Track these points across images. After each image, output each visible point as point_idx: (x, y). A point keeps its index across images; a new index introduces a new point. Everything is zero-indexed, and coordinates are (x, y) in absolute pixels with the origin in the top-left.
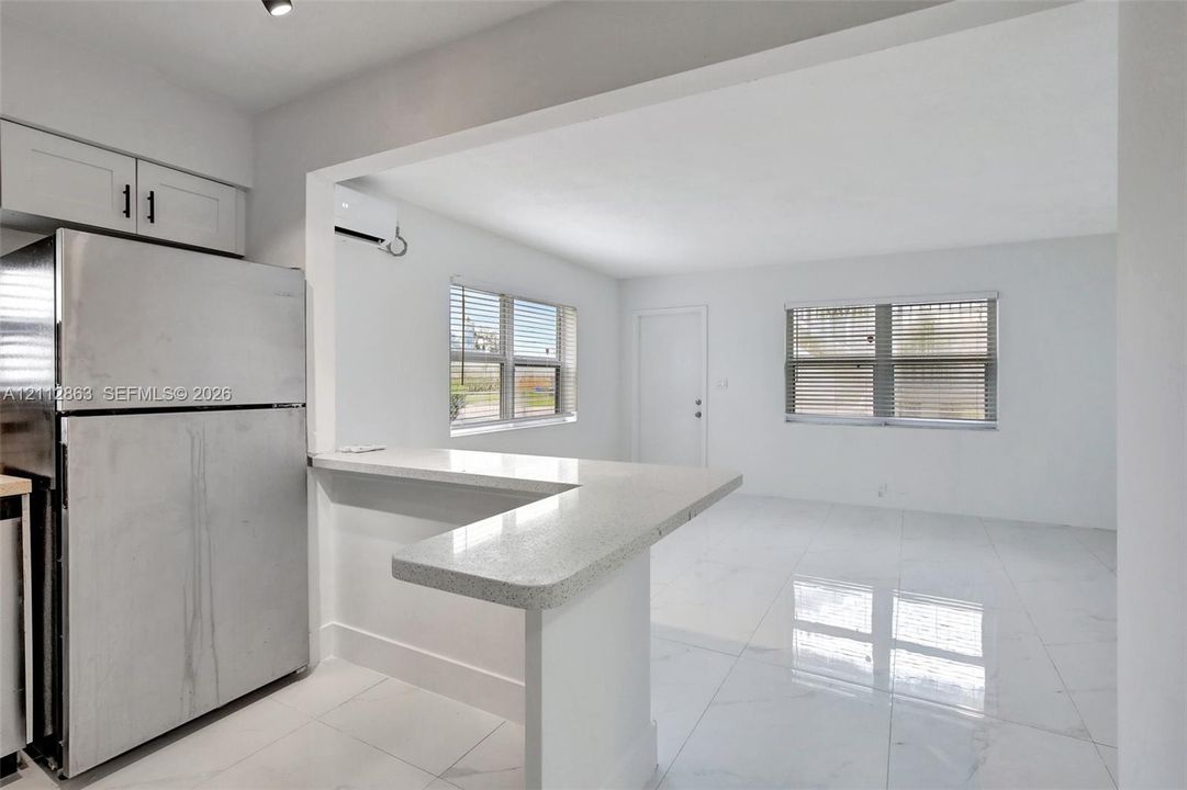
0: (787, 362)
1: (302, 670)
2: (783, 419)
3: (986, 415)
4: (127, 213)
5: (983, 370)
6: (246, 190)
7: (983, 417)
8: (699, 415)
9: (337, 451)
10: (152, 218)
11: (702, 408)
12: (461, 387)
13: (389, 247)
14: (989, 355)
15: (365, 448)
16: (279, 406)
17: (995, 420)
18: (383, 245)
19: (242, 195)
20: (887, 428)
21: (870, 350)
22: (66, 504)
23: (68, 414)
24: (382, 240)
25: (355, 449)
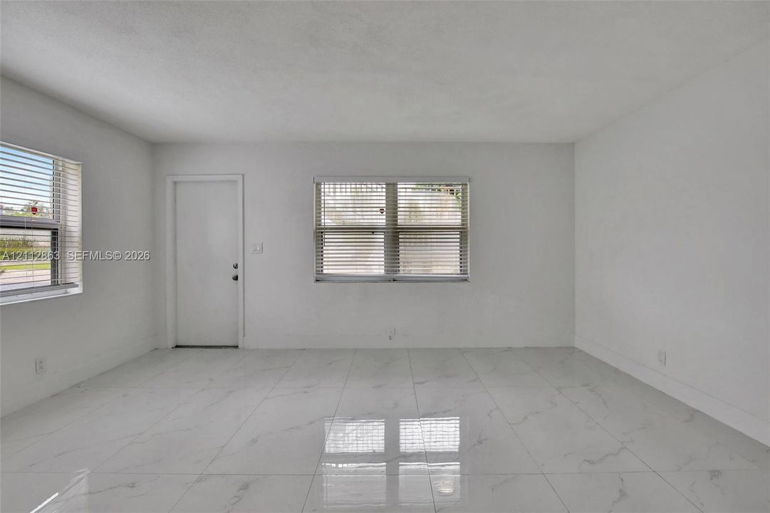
0: (317, 229)
2: (314, 279)
3: (461, 270)
5: (458, 236)
7: (459, 272)
8: (236, 278)
11: (239, 272)
14: (463, 225)
17: (467, 274)
20: (395, 284)
21: (381, 220)
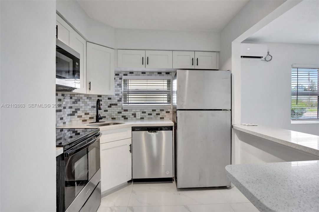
1: (229, 187)
4: (193, 64)
6: (219, 52)
9: (241, 125)
10: (197, 64)
12: (296, 105)
13: (265, 59)
15: (250, 124)
16: (224, 110)
18: (263, 59)
19: (218, 54)
22: (177, 129)
23: (178, 110)
24: (262, 57)
25: (247, 124)
